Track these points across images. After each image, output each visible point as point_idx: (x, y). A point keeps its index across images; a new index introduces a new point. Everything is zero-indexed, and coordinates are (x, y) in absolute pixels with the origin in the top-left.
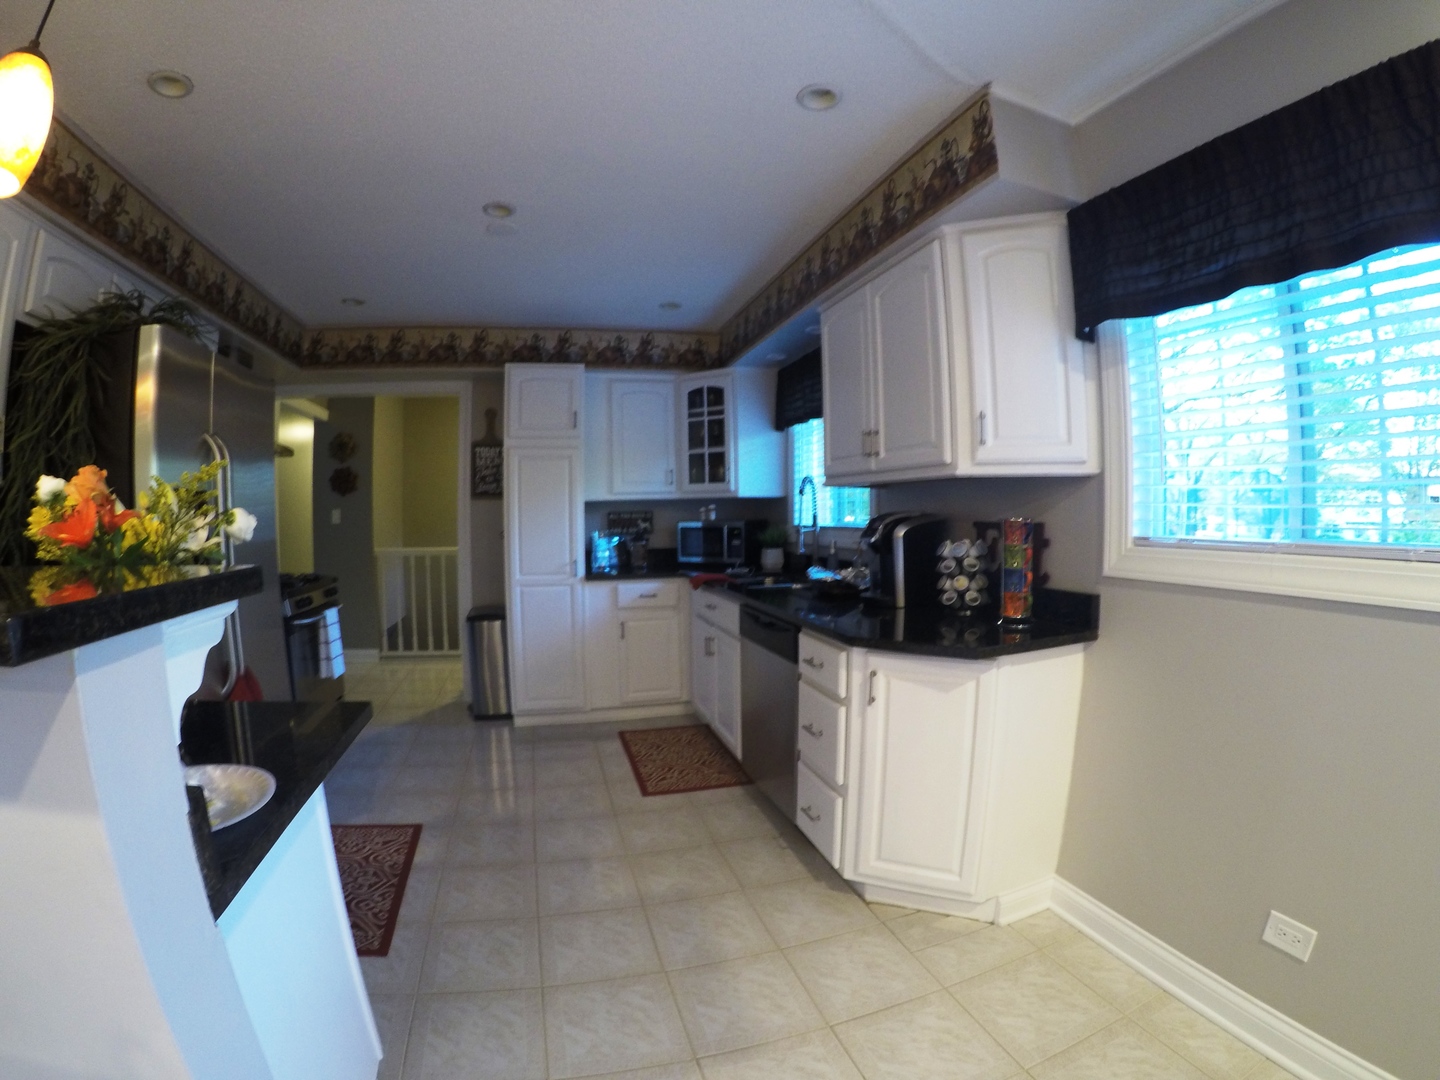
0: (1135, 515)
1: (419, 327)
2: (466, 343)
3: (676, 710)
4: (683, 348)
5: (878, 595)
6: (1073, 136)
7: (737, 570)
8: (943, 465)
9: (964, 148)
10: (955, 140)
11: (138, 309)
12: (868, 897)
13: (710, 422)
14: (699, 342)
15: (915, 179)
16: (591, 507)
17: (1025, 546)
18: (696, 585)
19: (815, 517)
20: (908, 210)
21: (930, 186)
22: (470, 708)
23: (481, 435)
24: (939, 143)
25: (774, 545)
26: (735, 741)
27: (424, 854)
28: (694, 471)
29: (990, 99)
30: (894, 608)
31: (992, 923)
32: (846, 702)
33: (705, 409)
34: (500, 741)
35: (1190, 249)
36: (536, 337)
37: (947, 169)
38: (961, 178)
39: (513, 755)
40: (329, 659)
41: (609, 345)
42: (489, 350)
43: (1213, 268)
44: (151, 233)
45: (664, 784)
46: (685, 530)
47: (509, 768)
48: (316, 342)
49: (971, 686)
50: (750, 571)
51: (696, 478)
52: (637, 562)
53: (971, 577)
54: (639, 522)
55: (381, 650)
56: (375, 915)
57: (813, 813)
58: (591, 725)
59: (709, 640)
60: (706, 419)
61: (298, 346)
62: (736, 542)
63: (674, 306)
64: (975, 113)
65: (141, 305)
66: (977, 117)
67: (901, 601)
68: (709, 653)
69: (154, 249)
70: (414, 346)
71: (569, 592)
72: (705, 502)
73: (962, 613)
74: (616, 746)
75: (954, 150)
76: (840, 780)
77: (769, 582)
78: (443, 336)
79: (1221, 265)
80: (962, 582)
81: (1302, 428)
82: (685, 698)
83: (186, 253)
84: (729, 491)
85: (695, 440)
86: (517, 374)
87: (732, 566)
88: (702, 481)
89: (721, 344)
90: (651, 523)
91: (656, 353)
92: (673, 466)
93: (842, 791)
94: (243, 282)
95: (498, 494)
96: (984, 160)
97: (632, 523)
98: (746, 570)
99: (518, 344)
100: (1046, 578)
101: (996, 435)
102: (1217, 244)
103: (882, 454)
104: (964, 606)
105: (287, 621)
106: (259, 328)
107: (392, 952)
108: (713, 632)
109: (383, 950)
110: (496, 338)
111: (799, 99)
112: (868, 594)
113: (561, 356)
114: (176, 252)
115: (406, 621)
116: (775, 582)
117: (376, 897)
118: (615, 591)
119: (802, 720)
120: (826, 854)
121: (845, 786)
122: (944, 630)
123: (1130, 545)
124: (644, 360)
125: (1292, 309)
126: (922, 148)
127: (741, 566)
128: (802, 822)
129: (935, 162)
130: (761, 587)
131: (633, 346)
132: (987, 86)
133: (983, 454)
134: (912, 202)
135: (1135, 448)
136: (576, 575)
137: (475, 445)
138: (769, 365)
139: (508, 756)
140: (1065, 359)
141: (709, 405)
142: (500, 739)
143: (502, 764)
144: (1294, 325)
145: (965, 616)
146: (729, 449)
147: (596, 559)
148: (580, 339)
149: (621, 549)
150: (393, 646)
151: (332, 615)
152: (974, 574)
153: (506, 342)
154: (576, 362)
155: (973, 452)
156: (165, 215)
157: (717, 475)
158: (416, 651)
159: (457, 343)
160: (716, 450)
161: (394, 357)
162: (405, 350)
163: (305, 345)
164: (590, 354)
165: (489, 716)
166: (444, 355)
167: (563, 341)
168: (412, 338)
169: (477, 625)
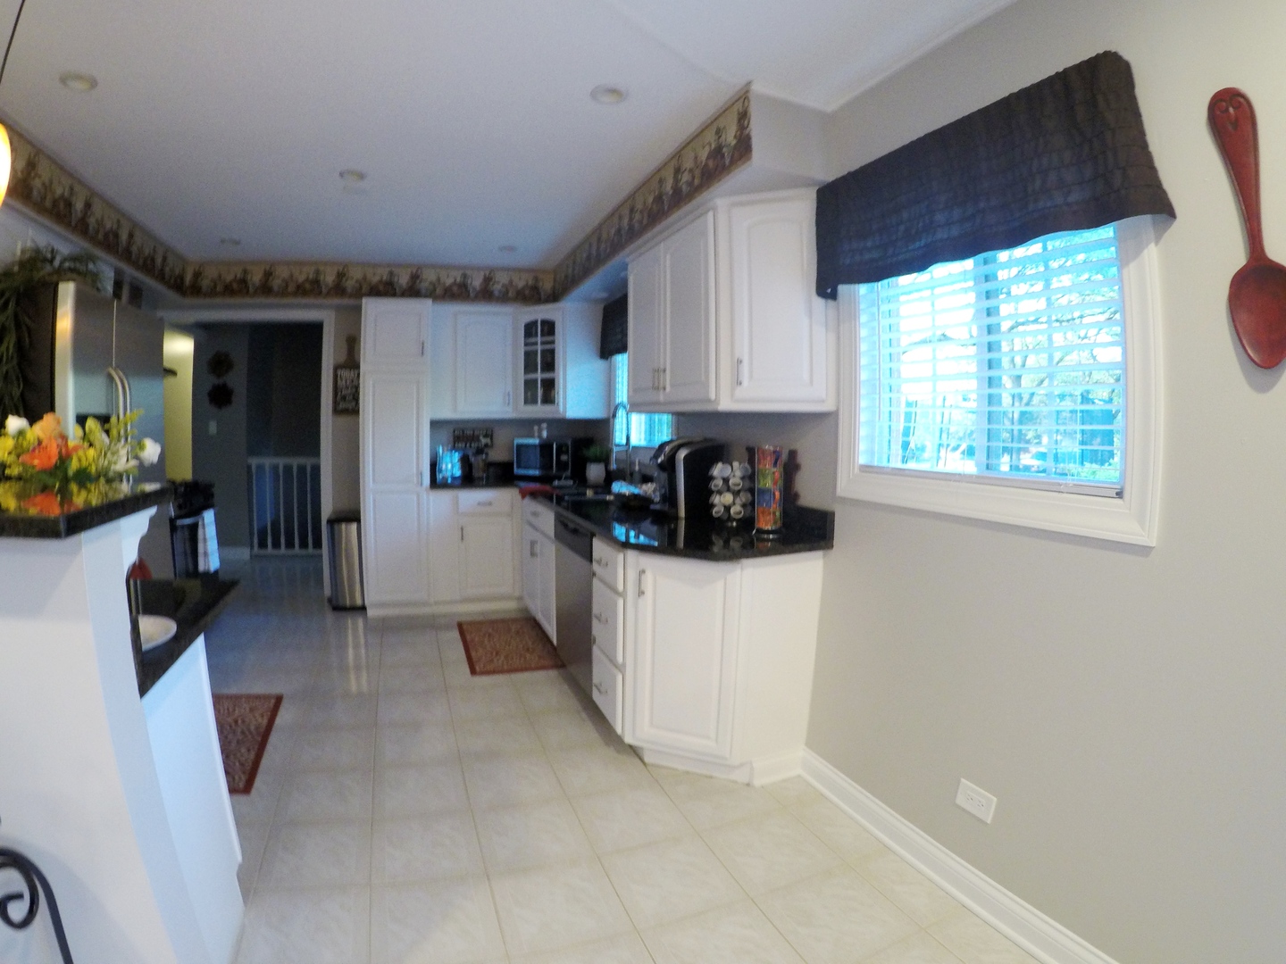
0: (862, 446)
1: (288, 264)
2: (329, 278)
3: (511, 605)
4: (521, 284)
5: (666, 508)
6: (827, 121)
7: (563, 482)
8: (709, 401)
9: (730, 137)
10: (724, 128)
11: (51, 261)
12: (646, 759)
13: (543, 352)
14: (536, 279)
15: (696, 158)
16: (435, 424)
17: (775, 470)
18: (524, 494)
19: (628, 439)
20: (690, 184)
21: (706, 165)
22: (330, 600)
23: (342, 358)
24: (714, 129)
25: (597, 460)
26: (552, 631)
27: (284, 717)
28: (529, 394)
29: (751, 95)
30: (676, 518)
31: (748, 785)
32: (623, 595)
33: (539, 339)
34: (355, 630)
35: (902, 228)
36: (391, 273)
37: (717, 152)
38: (727, 161)
39: (366, 642)
40: (206, 554)
41: (455, 280)
42: (349, 284)
43: (917, 244)
44: (59, 191)
45: (489, 667)
46: (520, 447)
47: (363, 651)
48: (197, 275)
49: (720, 584)
50: (574, 483)
51: (531, 399)
52: (477, 473)
53: (736, 494)
54: (481, 438)
55: (252, 547)
56: (242, 764)
57: (602, 689)
58: (434, 617)
59: (533, 543)
60: (539, 348)
61: (182, 278)
62: (564, 458)
63: (511, 249)
64: (739, 106)
65: (53, 258)
66: (741, 110)
67: (682, 513)
68: (533, 554)
69: (62, 205)
70: (284, 280)
71: (415, 499)
72: (539, 422)
73: (730, 524)
74: (456, 634)
75: (723, 137)
76: (620, 659)
77: (589, 493)
78: (309, 272)
79: (923, 243)
80: (728, 498)
81: (990, 378)
82: (517, 594)
83: (88, 205)
84: (558, 411)
85: (530, 366)
86: (373, 308)
87: (560, 479)
88: (534, 401)
89: (555, 281)
90: (491, 439)
91: (497, 288)
92: (510, 389)
93: (621, 668)
94: (135, 225)
95: (355, 412)
96: (743, 148)
97: (474, 438)
98: (570, 482)
99: (375, 279)
100: (796, 496)
101: (751, 377)
102: (921, 224)
103: (668, 389)
104: (730, 519)
105: (172, 521)
106: (148, 266)
107: (254, 791)
108: (536, 536)
109: (247, 789)
110: (355, 274)
111: (594, 95)
112: (658, 507)
113: (413, 291)
114: (79, 205)
115: (275, 524)
116: (596, 493)
117: (243, 750)
118: (456, 502)
119: (595, 610)
120: (612, 724)
121: (624, 665)
122: (714, 538)
123: (856, 470)
124: (486, 294)
125: (987, 279)
126: (702, 131)
127: (566, 478)
128: (596, 696)
129: (711, 146)
130: (583, 498)
131: (477, 282)
132: (749, 83)
133: (739, 392)
134: (693, 178)
135: (863, 391)
136: (421, 484)
137: (336, 368)
138: (596, 301)
139: (362, 641)
140: (810, 314)
141: (542, 335)
142: (354, 626)
143: (356, 647)
144: (987, 292)
145: (732, 527)
146: (559, 373)
147: (441, 471)
148: (429, 276)
149: (465, 462)
150: (263, 545)
151: (209, 516)
152: (739, 491)
153: (365, 278)
154: (426, 296)
155: (733, 390)
156: (71, 175)
157: (549, 398)
158: (283, 550)
159: (322, 278)
160: (548, 375)
161: (266, 289)
162: (276, 283)
163: (188, 278)
164: (439, 291)
165: (346, 607)
166: (310, 288)
167: (415, 277)
168: (282, 273)
169: (336, 526)
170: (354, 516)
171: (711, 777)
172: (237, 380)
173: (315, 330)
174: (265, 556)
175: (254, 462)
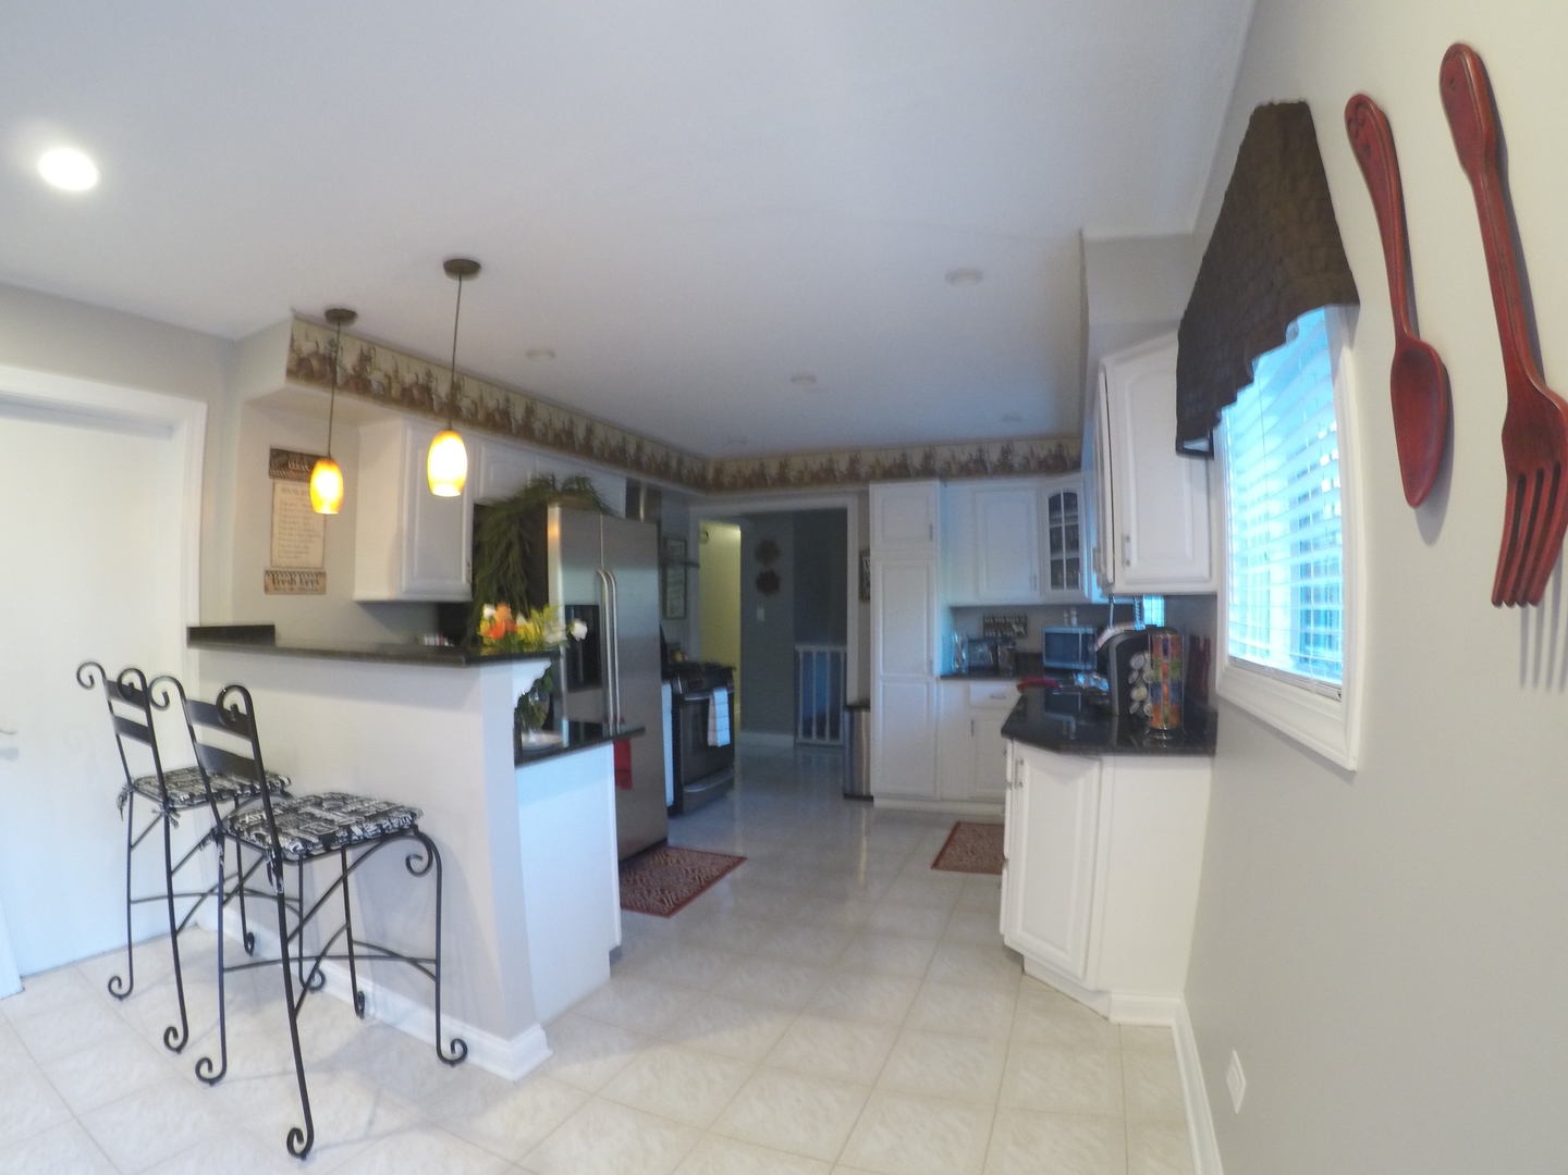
1: (801, 454)
2: (842, 465)
4: (1043, 454)
12: (1026, 969)
13: (1067, 528)
14: (1060, 447)
16: (958, 611)
17: (1167, 661)
28: (1055, 576)
29: (1085, 245)
33: (1063, 515)
36: (906, 455)
40: (714, 730)
41: (971, 457)
42: (861, 470)
44: (559, 426)
46: (1048, 636)
48: (719, 472)
51: (1056, 582)
52: (1003, 664)
54: (1014, 626)
55: (796, 734)
58: (939, 814)
60: (1063, 525)
61: (703, 477)
62: (1090, 648)
65: (555, 483)
69: (564, 436)
70: (799, 471)
71: (925, 689)
72: (1068, 607)
78: (821, 461)
83: (590, 431)
84: (1083, 596)
85: (1055, 547)
86: (880, 493)
88: (1060, 584)
90: (1025, 627)
91: (1016, 461)
92: (1036, 571)
97: (1004, 626)
99: (888, 462)
101: (1139, 556)
104: (1143, 715)
105: (679, 696)
106: (662, 470)
110: (868, 459)
113: (924, 472)
114: (580, 433)
118: (968, 691)
124: (1005, 468)
131: (994, 456)
136: (932, 675)
137: (861, 555)
141: (1066, 509)
142: (864, 815)
146: (1083, 553)
148: (943, 454)
150: (807, 732)
151: (723, 695)
153: (879, 461)
154: (938, 476)
157: (1074, 582)
158: (827, 740)
159: (835, 466)
160: (1072, 555)
161: (782, 481)
162: (792, 474)
163: (710, 475)
164: (954, 468)
165: (858, 795)
166: (824, 476)
167: (928, 457)
168: (796, 464)
169: (856, 714)
170: (865, 705)
171: (1075, 1001)
172: (784, 567)
173: (840, 515)
174: (825, 746)
175: (801, 648)
